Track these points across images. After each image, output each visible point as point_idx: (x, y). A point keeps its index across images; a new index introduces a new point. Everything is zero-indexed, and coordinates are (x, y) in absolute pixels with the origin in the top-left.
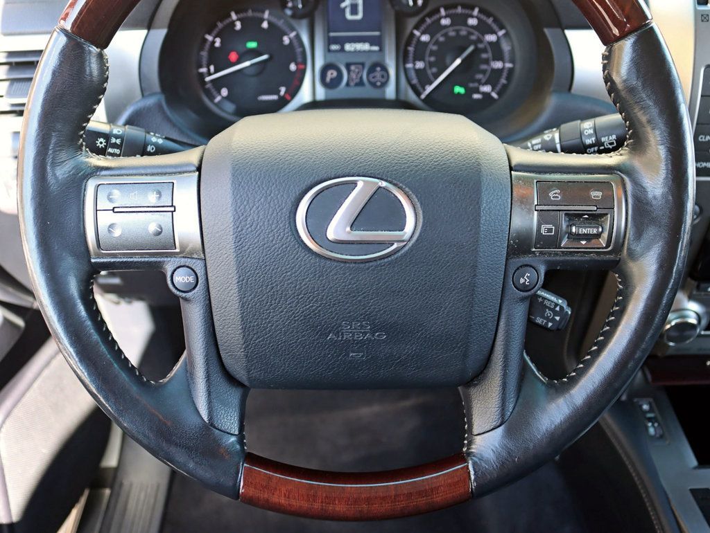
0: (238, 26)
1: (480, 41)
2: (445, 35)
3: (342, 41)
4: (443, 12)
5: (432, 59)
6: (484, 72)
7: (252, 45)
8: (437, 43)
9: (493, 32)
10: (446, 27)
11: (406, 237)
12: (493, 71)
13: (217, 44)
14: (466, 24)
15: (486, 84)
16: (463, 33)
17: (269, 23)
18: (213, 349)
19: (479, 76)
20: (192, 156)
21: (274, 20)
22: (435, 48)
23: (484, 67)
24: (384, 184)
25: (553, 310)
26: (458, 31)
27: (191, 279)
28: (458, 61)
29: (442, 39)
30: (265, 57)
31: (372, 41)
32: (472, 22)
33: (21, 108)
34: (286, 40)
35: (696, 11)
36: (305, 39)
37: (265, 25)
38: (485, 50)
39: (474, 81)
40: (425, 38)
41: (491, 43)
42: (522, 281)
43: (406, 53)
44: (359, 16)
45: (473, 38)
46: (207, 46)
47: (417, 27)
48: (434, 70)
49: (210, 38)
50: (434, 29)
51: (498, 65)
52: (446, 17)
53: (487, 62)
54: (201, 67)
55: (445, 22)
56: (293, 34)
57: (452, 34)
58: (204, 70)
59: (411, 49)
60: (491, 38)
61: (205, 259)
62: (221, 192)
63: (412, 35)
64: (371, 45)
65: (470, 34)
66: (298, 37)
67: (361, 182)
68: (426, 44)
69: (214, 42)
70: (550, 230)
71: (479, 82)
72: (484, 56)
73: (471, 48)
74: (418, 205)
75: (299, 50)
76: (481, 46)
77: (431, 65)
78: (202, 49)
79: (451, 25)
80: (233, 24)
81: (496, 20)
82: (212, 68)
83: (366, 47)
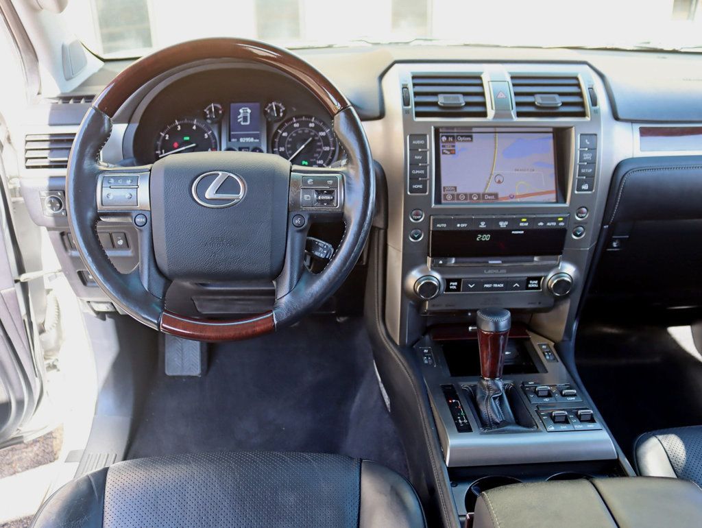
0: (179, 128)
1: (316, 135)
2: (296, 133)
3: (238, 137)
4: (294, 120)
5: (289, 146)
6: (319, 153)
7: (187, 138)
8: (291, 137)
9: (323, 131)
10: (297, 128)
11: (241, 198)
12: (325, 152)
13: (167, 138)
14: (308, 127)
15: (320, 159)
16: (306, 131)
17: (196, 126)
18: (152, 255)
19: (316, 155)
20: (148, 166)
21: (199, 124)
22: (290, 140)
23: (318, 150)
24: (231, 175)
25: (323, 248)
26: (303, 130)
27: (144, 220)
28: (303, 146)
29: (294, 135)
30: (194, 145)
31: (256, 137)
32: (312, 125)
33: (65, 164)
34: (206, 136)
35: (403, 109)
36: (216, 134)
37: (194, 127)
38: (319, 141)
39: (313, 158)
40: (285, 134)
41: (322, 137)
42: (297, 222)
43: (273, 143)
44: (248, 123)
45: (312, 134)
46: (161, 138)
47: (279, 128)
48: (290, 152)
49: (163, 134)
50: (290, 129)
51: (327, 149)
52: (296, 122)
53: (320, 147)
54: (157, 150)
55: (296, 125)
56: (210, 133)
57: (300, 132)
58: (159, 152)
59: (277, 140)
60: (323, 134)
61: (151, 211)
62: (159, 180)
63: (277, 133)
64: (255, 139)
65: (310, 132)
66: (212, 134)
67: (220, 173)
68: (285, 137)
69: (165, 137)
70: (308, 198)
71: (316, 158)
72: (319, 144)
73: (311, 139)
74: (245, 183)
75: (213, 141)
76: (316, 138)
77: (288, 149)
78: (158, 140)
79: (300, 127)
80: (176, 127)
81: (324, 124)
82: (163, 151)
83: (252, 140)
